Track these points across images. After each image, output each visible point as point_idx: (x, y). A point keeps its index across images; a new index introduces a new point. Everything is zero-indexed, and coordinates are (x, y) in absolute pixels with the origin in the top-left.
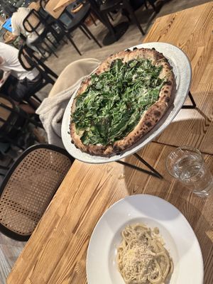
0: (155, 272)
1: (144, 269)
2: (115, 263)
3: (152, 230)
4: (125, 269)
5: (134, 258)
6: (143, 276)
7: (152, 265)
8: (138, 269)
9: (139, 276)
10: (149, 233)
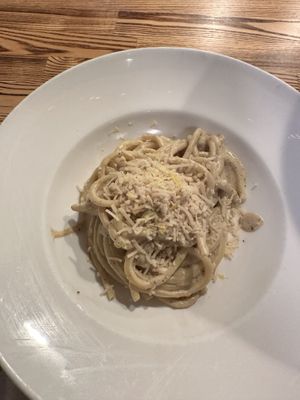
0: (154, 262)
1: (148, 233)
2: (120, 142)
3: (245, 209)
4: (122, 177)
5: (165, 194)
6: (131, 237)
7: (169, 249)
8: (140, 215)
9: (124, 229)
10: (234, 204)
